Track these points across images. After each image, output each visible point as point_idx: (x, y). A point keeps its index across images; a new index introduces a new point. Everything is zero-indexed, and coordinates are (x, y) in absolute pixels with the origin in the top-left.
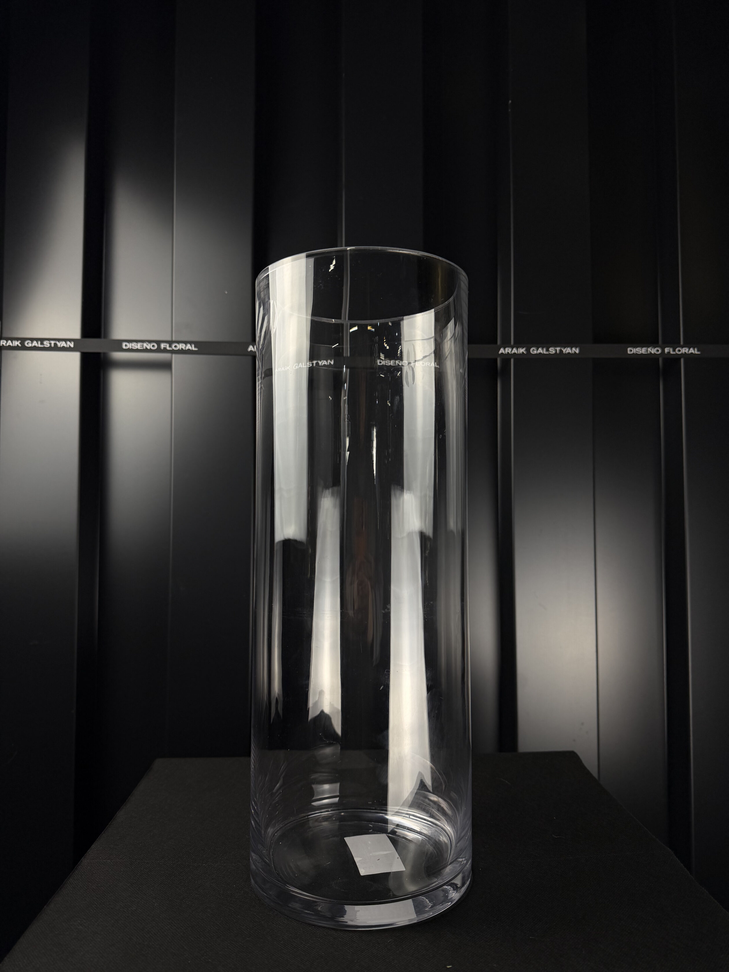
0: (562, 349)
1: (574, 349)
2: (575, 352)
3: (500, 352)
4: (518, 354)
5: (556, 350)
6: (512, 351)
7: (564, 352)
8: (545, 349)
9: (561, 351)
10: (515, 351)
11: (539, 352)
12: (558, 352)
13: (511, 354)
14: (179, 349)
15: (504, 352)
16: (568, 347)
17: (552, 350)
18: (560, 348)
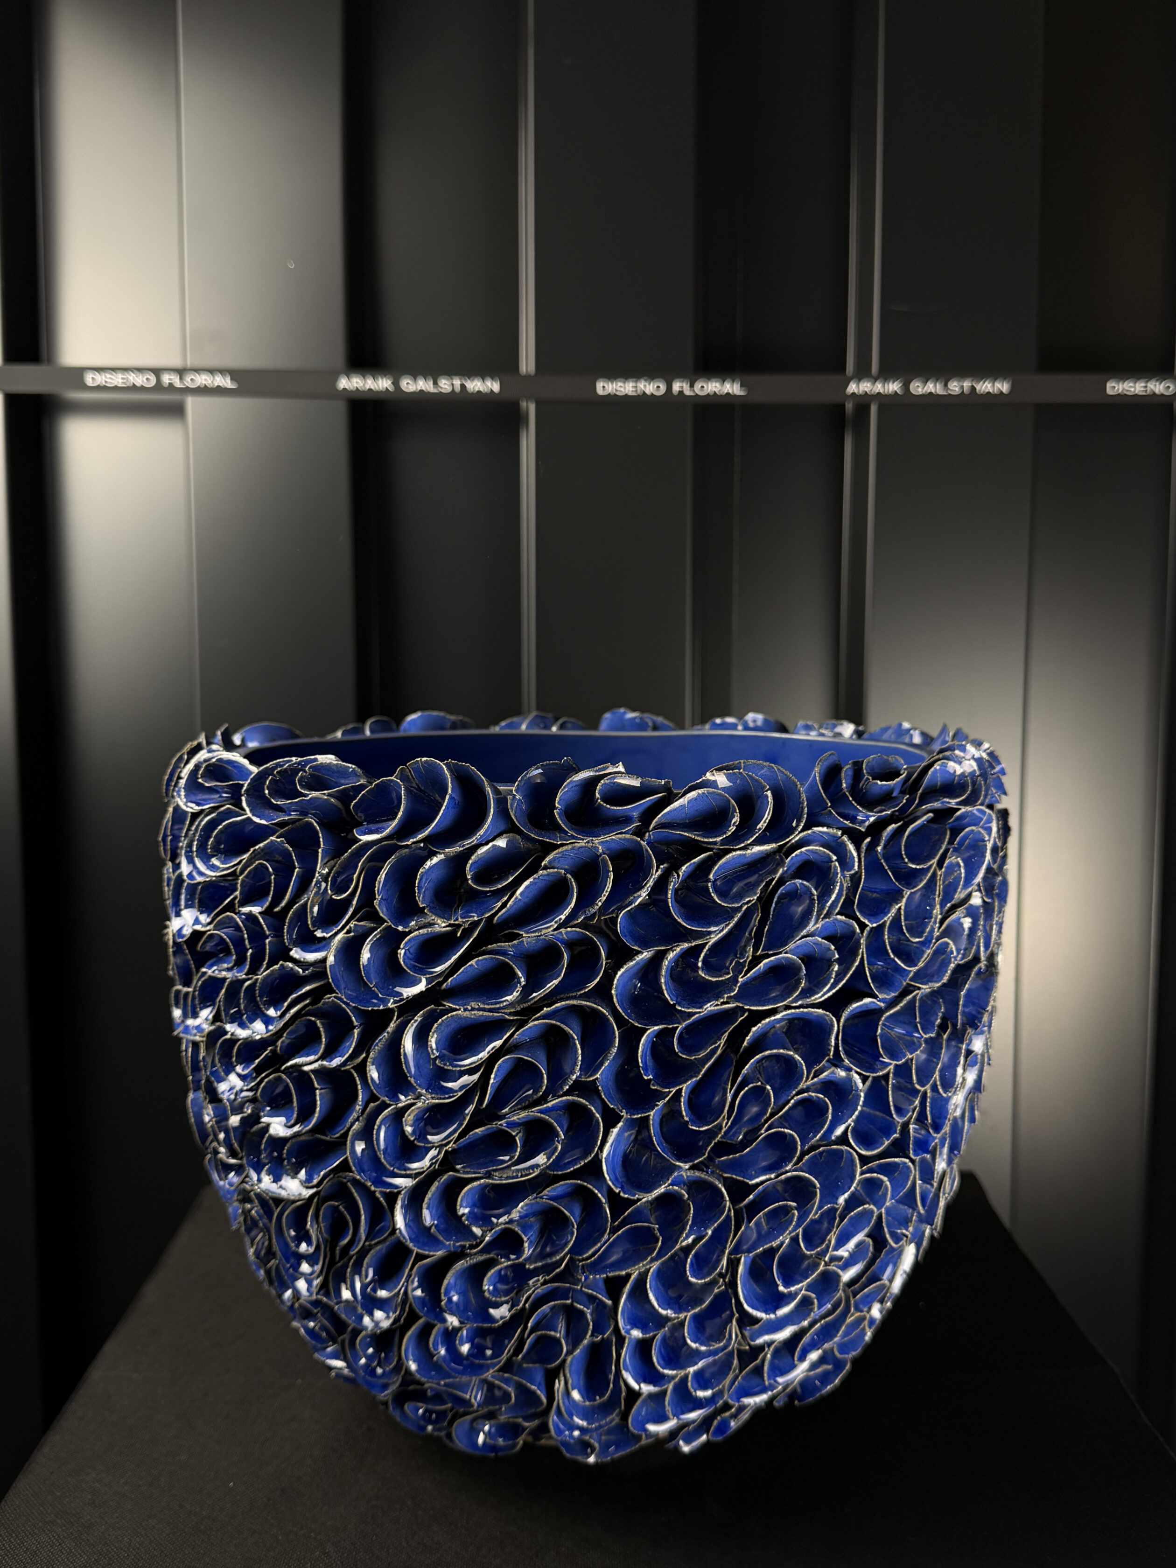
0: (975, 386)
1: (998, 384)
2: (1002, 392)
3: (850, 390)
4: (886, 394)
5: (962, 387)
6: (873, 388)
7: (977, 391)
8: (939, 385)
9: (973, 388)
10: (879, 387)
11: (927, 389)
12: (966, 390)
13: (872, 395)
14: (199, 387)
15: (856, 391)
16: (985, 380)
17: (954, 385)
18: (970, 384)
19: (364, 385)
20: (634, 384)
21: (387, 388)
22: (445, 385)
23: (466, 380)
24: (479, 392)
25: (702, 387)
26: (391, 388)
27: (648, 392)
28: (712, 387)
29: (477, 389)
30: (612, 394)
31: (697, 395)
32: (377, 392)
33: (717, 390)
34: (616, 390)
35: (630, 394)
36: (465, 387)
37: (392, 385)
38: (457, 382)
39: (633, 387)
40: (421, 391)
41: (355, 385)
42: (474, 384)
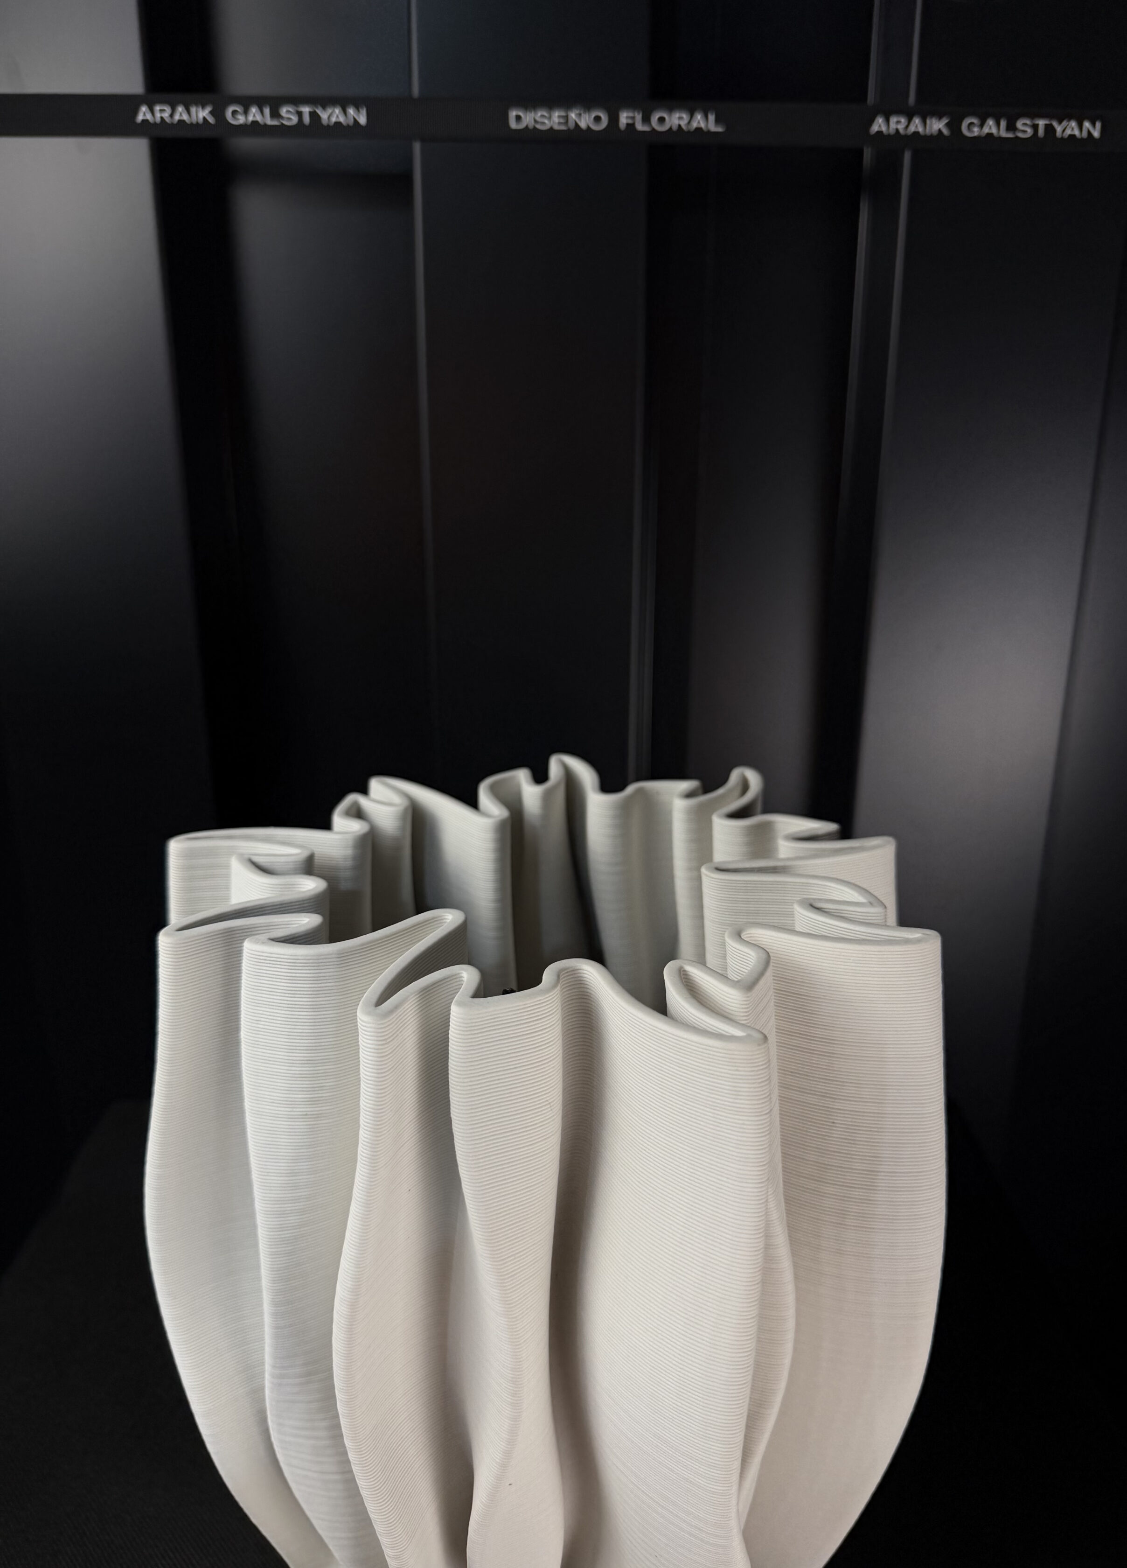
0: (1055, 124)
1: (1087, 124)
2: (1090, 136)
3: (875, 128)
4: (925, 136)
5: (1035, 127)
6: (907, 127)
7: (1057, 134)
8: (1003, 123)
9: (1050, 129)
10: (916, 125)
11: (986, 130)
12: (1041, 132)
13: (906, 136)
15: (884, 129)
16: (1070, 118)
17: (1025, 124)
18: (1047, 122)
19: (172, 116)
20: (563, 113)
21: (204, 118)
22: (289, 115)
23: (317, 108)
24: (338, 124)
25: (662, 120)
26: (211, 120)
27: (583, 125)
28: (677, 119)
29: (334, 119)
30: (531, 126)
31: (654, 129)
32: (192, 124)
33: (683, 123)
34: (536, 121)
35: (556, 127)
36: (319, 117)
37: (211, 116)
38: (306, 110)
39: (559, 117)
40: (255, 123)
41: (158, 115)
42: (329, 111)
